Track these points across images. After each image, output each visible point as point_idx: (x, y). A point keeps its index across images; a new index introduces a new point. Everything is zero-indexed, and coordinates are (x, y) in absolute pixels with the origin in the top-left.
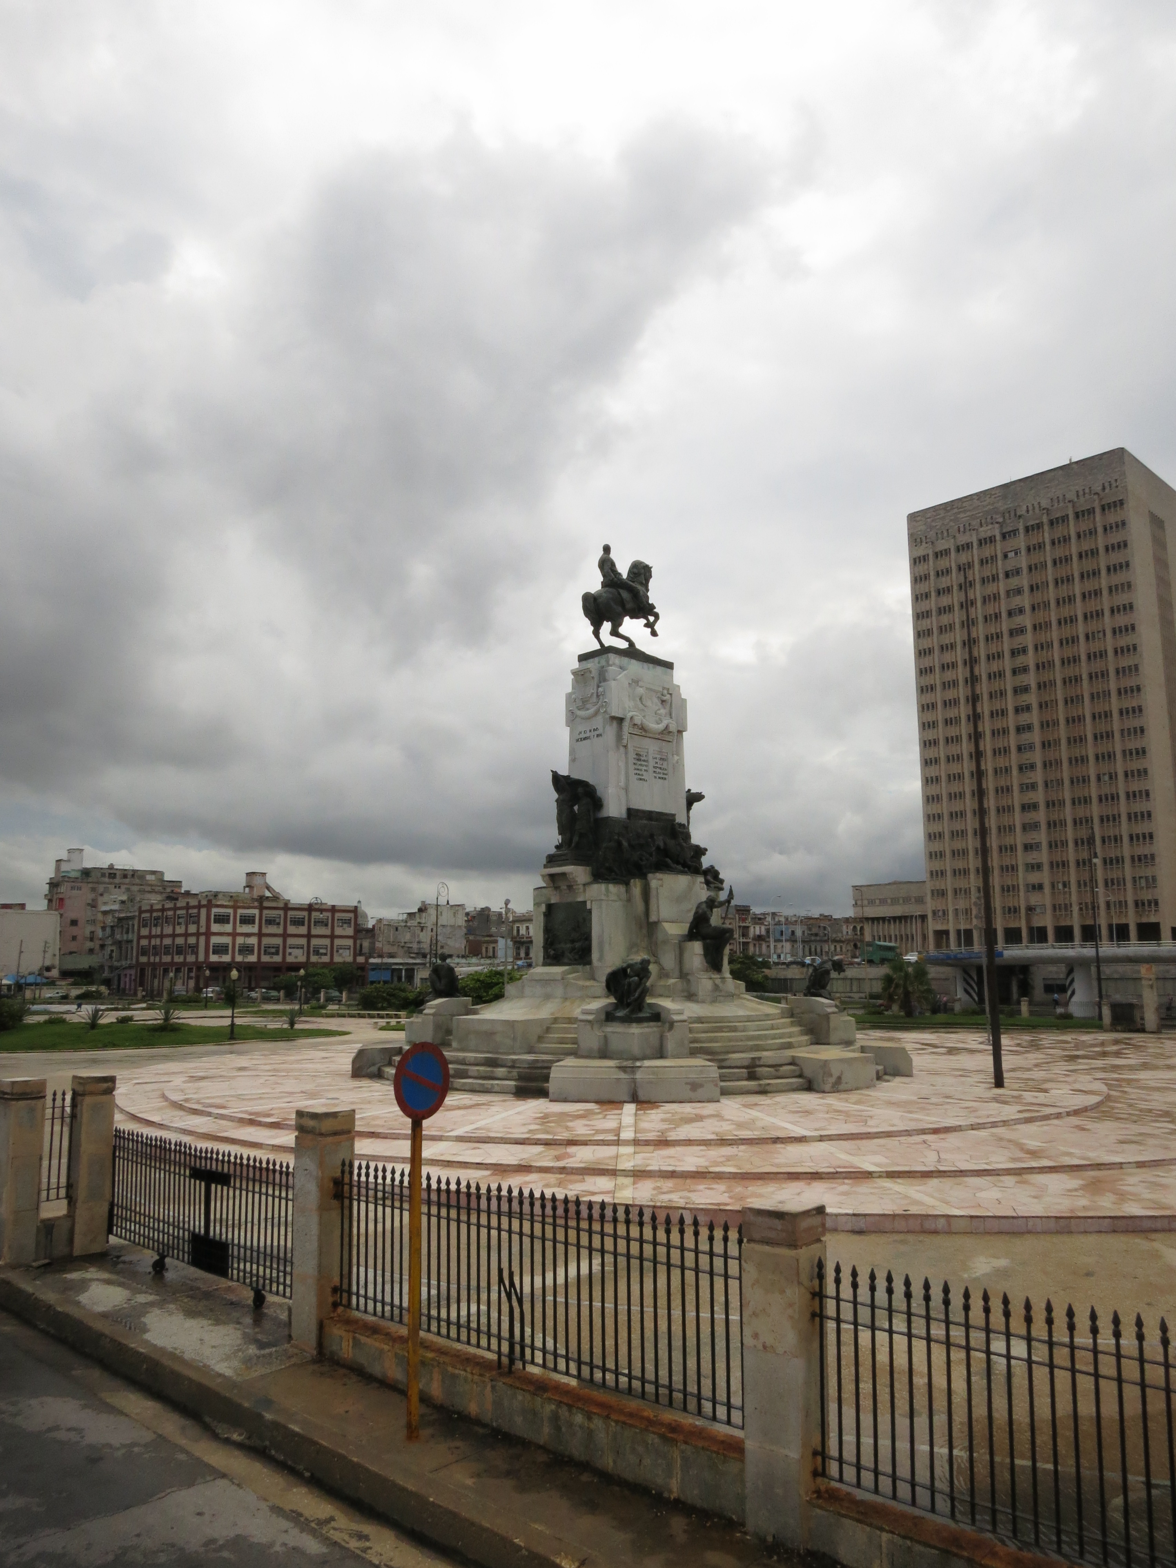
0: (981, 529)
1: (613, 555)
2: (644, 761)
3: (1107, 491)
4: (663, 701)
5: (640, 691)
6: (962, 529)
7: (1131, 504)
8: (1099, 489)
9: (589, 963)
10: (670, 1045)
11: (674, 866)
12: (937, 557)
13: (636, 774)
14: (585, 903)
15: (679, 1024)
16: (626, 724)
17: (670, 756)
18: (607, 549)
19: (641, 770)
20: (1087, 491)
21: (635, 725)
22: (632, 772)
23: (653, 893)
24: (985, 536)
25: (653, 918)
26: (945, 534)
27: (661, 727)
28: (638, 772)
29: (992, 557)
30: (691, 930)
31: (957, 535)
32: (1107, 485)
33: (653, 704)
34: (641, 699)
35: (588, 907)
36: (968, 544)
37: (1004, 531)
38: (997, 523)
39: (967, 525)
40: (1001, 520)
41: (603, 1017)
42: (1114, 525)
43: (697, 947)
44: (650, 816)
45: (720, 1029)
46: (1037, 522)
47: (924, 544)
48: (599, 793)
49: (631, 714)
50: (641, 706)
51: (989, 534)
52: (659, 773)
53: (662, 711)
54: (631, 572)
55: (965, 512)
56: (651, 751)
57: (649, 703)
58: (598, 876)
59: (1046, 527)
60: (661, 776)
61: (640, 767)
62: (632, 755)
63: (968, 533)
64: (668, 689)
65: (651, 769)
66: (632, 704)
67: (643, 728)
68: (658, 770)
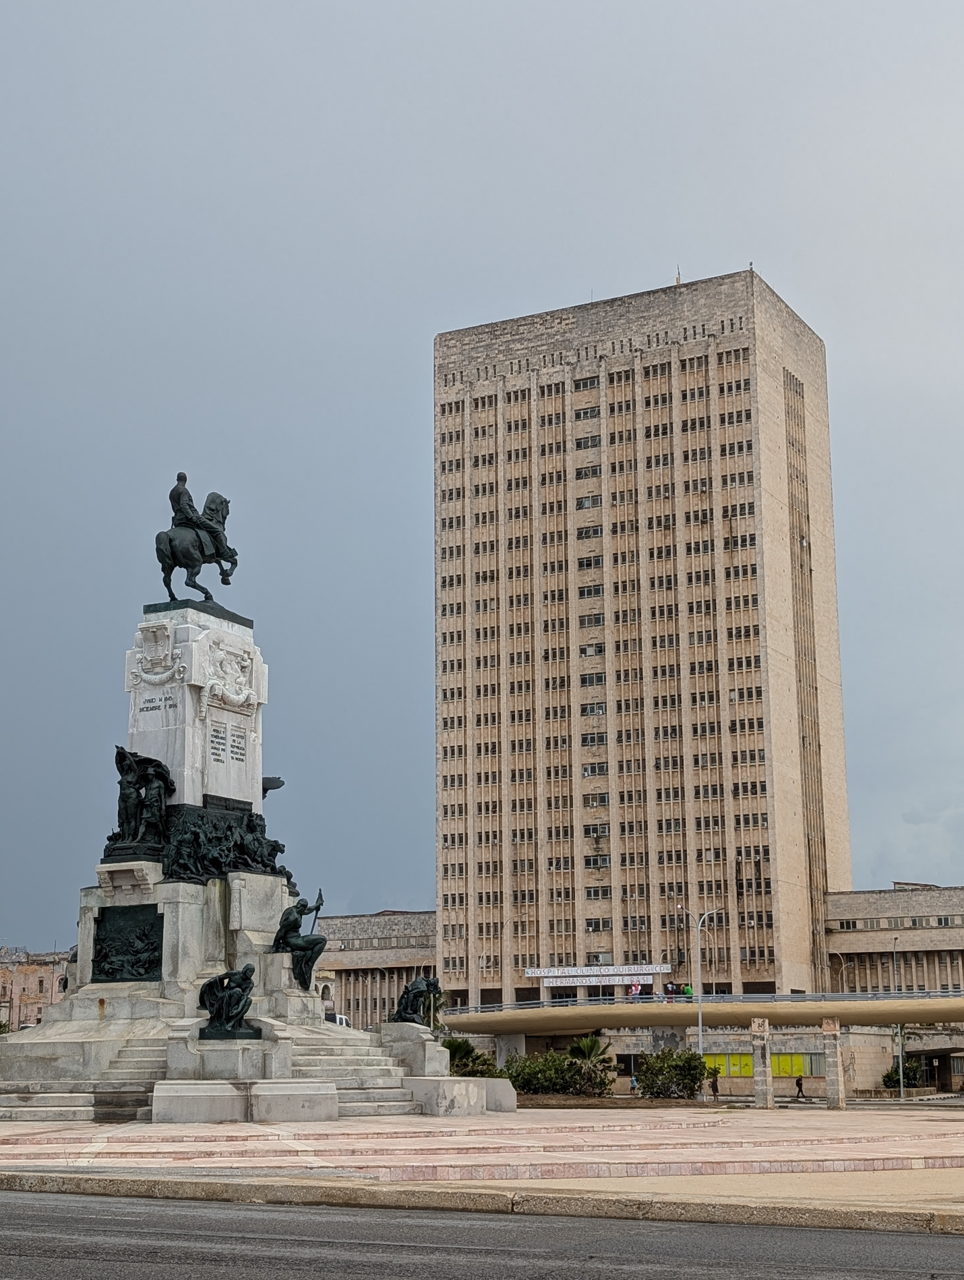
0: (544, 371)
1: (188, 486)
2: (222, 738)
3: (727, 332)
4: (243, 668)
5: (221, 655)
6: (516, 368)
7: (759, 355)
8: (714, 328)
9: (159, 978)
10: (274, 1066)
11: (254, 864)
12: (477, 406)
13: (213, 754)
14: (155, 906)
15: (283, 1041)
16: (206, 693)
17: (248, 733)
18: (182, 478)
19: (218, 749)
20: (699, 330)
21: (215, 695)
22: (210, 751)
23: (235, 896)
24: (549, 383)
25: (234, 925)
26: (491, 371)
27: (242, 698)
28: (215, 751)
29: (558, 415)
30: (277, 940)
31: (509, 375)
32: (727, 323)
33: (232, 669)
34: (221, 664)
35: (160, 911)
36: (523, 391)
37: (578, 377)
38: (568, 364)
39: (524, 362)
40: (574, 360)
41: (197, 1034)
42: (734, 385)
43: (286, 959)
44: (226, 804)
45: (317, 1052)
46: (626, 368)
47: (457, 383)
48: (172, 777)
49: (211, 682)
50: (221, 673)
51: (556, 379)
52: (237, 753)
53: (242, 679)
54: (207, 507)
55: (520, 341)
56: (229, 727)
57: (229, 670)
58: (170, 875)
59: (639, 378)
60: (239, 756)
61: (217, 746)
62: (210, 732)
63: (524, 374)
64: (249, 653)
65: (229, 749)
66: (211, 670)
67: (223, 699)
68: (235, 750)
